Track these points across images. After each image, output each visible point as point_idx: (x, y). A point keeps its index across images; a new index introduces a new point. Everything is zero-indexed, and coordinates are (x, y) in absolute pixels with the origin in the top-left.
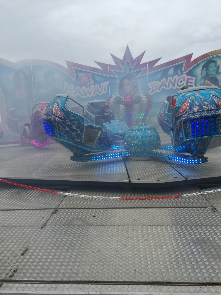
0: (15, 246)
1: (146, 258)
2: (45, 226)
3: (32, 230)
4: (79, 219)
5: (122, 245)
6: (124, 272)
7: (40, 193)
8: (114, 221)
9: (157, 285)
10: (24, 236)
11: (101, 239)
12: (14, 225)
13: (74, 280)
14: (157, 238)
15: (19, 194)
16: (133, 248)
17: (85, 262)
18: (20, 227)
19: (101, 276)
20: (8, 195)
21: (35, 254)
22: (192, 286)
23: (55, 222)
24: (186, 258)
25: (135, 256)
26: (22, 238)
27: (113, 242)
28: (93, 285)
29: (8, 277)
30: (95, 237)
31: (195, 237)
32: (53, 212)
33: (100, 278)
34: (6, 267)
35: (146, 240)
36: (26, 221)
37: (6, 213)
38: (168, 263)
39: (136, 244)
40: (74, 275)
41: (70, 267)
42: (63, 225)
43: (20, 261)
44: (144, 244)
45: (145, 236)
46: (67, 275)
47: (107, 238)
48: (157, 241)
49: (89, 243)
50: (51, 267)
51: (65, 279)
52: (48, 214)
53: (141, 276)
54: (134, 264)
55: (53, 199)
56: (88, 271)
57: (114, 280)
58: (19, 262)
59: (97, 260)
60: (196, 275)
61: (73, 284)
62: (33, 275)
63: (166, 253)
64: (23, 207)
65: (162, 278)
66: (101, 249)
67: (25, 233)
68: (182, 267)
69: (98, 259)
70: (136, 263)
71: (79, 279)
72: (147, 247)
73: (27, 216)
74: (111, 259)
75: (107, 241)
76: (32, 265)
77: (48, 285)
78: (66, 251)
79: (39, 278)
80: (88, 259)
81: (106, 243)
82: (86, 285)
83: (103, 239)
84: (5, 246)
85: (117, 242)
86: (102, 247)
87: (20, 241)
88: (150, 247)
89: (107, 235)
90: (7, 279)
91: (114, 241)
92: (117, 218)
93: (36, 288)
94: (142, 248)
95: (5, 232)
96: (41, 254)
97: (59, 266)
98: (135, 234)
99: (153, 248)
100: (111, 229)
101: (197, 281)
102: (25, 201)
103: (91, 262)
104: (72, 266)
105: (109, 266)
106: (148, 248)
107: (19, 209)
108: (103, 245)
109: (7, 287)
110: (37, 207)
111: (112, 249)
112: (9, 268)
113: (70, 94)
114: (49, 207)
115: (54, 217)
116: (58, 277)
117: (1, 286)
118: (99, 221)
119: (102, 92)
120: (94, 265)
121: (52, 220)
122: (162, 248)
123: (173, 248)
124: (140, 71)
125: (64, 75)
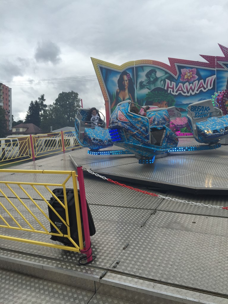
0: (118, 240)
2: (144, 225)
3: (132, 227)
4: (177, 223)
5: (224, 257)
8: (216, 231)
10: (125, 232)
11: (201, 248)
12: (117, 220)
13: (172, 282)
15: (121, 192)
17: (183, 267)
18: (122, 222)
19: (200, 284)
20: (111, 192)
21: (135, 250)
23: (154, 223)
27: (214, 253)
28: (191, 291)
29: (112, 267)
30: (194, 244)
32: (152, 213)
33: (199, 286)
34: (110, 257)
37: (110, 208)
40: (172, 278)
41: (168, 269)
42: (162, 227)
46: (165, 276)
47: (208, 247)
49: (188, 249)
50: (150, 266)
51: (163, 280)
52: (148, 214)
55: (152, 200)
56: (186, 277)
57: (213, 291)
58: (121, 255)
61: (171, 286)
62: (133, 269)
64: (124, 205)
66: (200, 257)
69: (197, 267)
71: (177, 283)
74: (212, 269)
75: (207, 250)
76: (133, 260)
77: (147, 282)
78: (164, 253)
79: (139, 274)
80: (186, 265)
81: (207, 252)
82: (184, 290)
83: (203, 247)
84: (109, 239)
85: (218, 253)
86: (202, 255)
87: (122, 236)
89: (208, 244)
90: (111, 269)
91: (215, 251)
92: (220, 227)
93: (136, 282)
95: (109, 226)
96: (141, 251)
97: (158, 266)
100: (212, 238)
102: (126, 199)
103: (190, 268)
104: (170, 268)
105: (209, 276)
107: (121, 206)
108: (203, 253)
109: (111, 276)
110: (137, 206)
111: (212, 259)
112: (112, 259)
113: (172, 92)
114: (148, 207)
115: (153, 217)
116: (156, 276)
117: (106, 274)
118: (199, 229)
119: (207, 88)
120: (193, 272)
121: (151, 221)
125: (166, 73)
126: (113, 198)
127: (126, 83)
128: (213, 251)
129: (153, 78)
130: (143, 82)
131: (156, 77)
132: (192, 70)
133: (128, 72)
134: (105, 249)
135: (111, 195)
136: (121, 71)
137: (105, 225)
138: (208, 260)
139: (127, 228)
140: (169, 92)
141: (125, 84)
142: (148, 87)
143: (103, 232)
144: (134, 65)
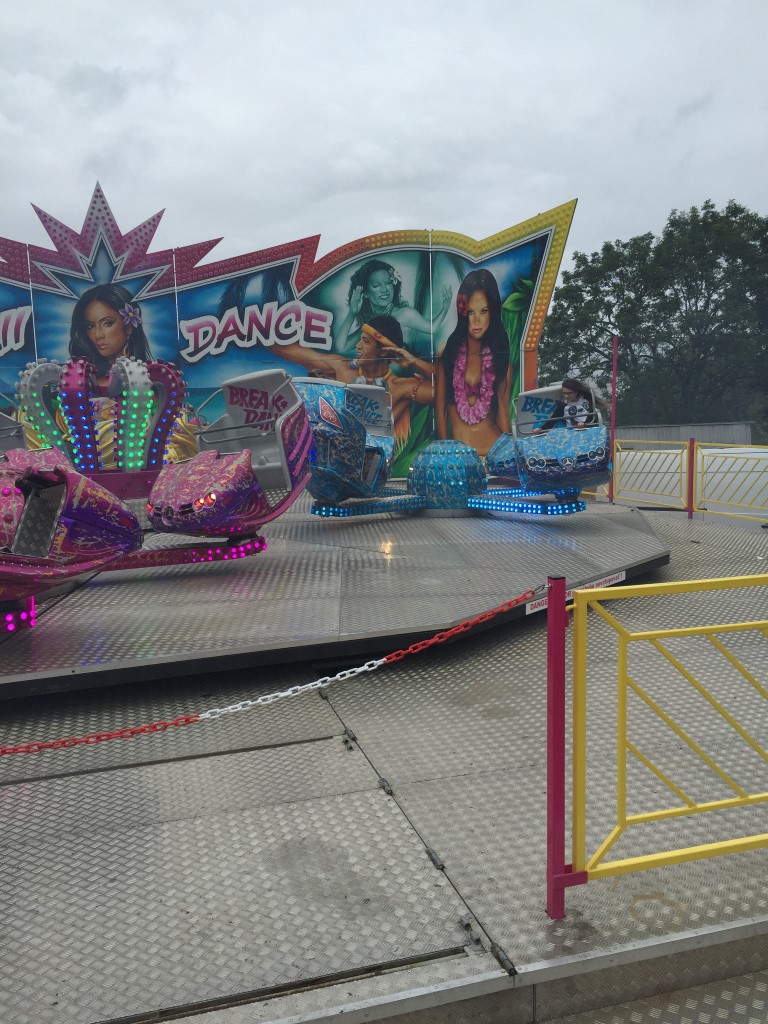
1: (103, 942)
5: (22, 913)
6: (15, 1006)
14: (153, 868)
16: (62, 916)
24: (237, 915)
25: (65, 944)
31: (278, 842)
35: (113, 880)
38: (176, 945)
39: (74, 899)
44: (104, 895)
45: (113, 867)
48: (150, 878)
54: (56, 973)
60: (259, 965)
63: (174, 911)
65: (148, 1002)
68: (221, 948)
70: (63, 967)
72: (113, 903)
88: (124, 901)
94: (94, 910)
98: (76, 864)
99: (134, 903)
101: (259, 986)
106: (114, 907)
122: (164, 898)
123: (202, 892)
124: (148, 278)
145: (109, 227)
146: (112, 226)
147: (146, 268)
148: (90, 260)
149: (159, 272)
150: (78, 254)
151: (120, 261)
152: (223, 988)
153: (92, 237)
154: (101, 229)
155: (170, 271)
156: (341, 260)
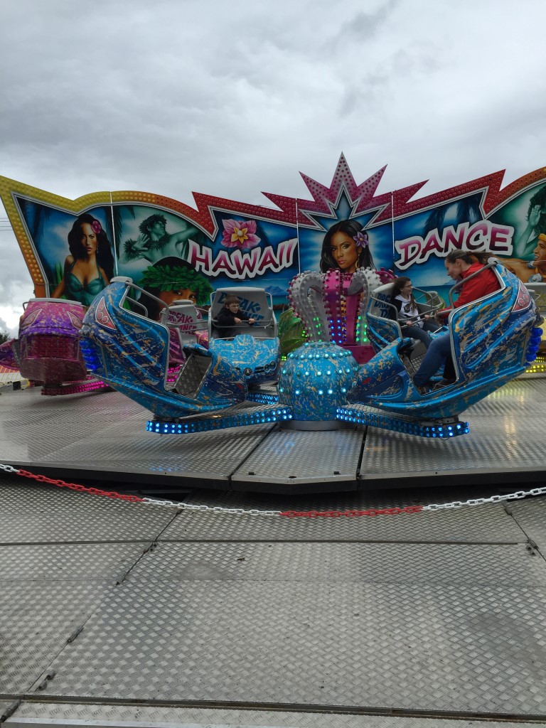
0: (55, 623)
1: (352, 654)
2: (124, 579)
3: (95, 587)
4: (204, 565)
5: (299, 625)
6: (297, 684)
7: (121, 505)
8: (287, 572)
9: (369, 715)
10: (76, 602)
11: (252, 612)
12: (55, 576)
13: (180, 699)
14: (384, 612)
15: (71, 507)
16: (324, 632)
17: (209, 661)
18: (68, 580)
19: (242, 691)
20: (46, 510)
21: (98, 641)
22: (451, 719)
23: (149, 571)
24: (446, 657)
25: (327, 650)
26: (71, 607)
27: (279, 619)
28: (222, 710)
29: (33, 689)
31: (476, 612)
32: (147, 549)
33: (241, 696)
34: (31, 667)
35: (357, 615)
36: (83, 568)
37: (38, 549)
38: (402, 668)
39: (332, 622)
40: (181, 688)
41: (173, 671)
42: (167, 578)
43: (62, 657)
44: (351, 623)
45: (356, 607)
46: (165, 688)
47: (266, 610)
48: (382, 619)
49: (223, 620)
50: (132, 671)
51: (160, 697)
52: (135, 552)
53: (333, 694)
54: (322, 668)
55: (149, 519)
57: (270, 701)
58: (61, 659)
59: (236, 657)
60: (465, 695)
61: (177, 707)
62: (90, 686)
63: (400, 645)
64: (78, 537)
65: (384, 701)
66: (248, 632)
67: (78, 594)
68: (435, 677)
69: (239, 654)
70: (327, 665)
71: (191, 698)
72: (358, 630)
73: (86, 557)
74: (271, 656)
75: (264, 615)
76: (89, 665)
78: (168, 635)
79: (103, 693)
80: (216, 654)
81: (262, 621)
83: (257, 610)
84: (32, 624)
85: (287, 618)
86: (251, 628)
87: (66, 612)
88: (365, 630)
90: (31, 694)
91: (281, 616)
92: (295, 563)
93: (95, 714)
94: (345, 632)
95: (34, 592)
96: (111, 641)
97: (150, 668)
98: (332, 600)
99: (372, 633)
100: (278, 588)
101: (465, 709)
102: (83, 523)
103: (223, 661)
104: (178, 668)
105: (263, 671)
106: (359, 633)
107: (70, 540)
108: (255, 624)
109: (31, 710)
110: (111, 536)
111: (274, 633)
112: (37, 670)
113: (204, 270)
114: (137, 536)
115: (148, 559)
116: (145, 691)
117: (15, 709)
118: (252, 571)
119: (281, 264)
120: (230, 667)
121: (142, 567)
122: (392, 634)
123: (420, 636)
124: (374, 213)
125: (189, 225)
126: (48, 524)
127: (91, 243)
128: (277, 615)
129: (157, 235)
130: (135, 242)
131: (166, 233)
132: (246, 224)
133: (95, 217)
134: (19, 649)
135: (44, 517)
136: (78, 213)
137: (24, 592)
138: (264, 636)
139: (80, 592)
140: (197, 269)
141: (87, 245)
142: (147, 254)
143: (17, 610)
144: (109, 200)
145: (349, 181)
146: (351, 180)
147: (373, 207)
148: (335, 205)
149: (382, 208)
150: (327, 201)
151: (355, 204)
152: (438, 704)
153: (338, 189)
154: (343, 183)
155: (390, 208)
156: (522, 187)
